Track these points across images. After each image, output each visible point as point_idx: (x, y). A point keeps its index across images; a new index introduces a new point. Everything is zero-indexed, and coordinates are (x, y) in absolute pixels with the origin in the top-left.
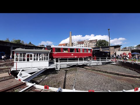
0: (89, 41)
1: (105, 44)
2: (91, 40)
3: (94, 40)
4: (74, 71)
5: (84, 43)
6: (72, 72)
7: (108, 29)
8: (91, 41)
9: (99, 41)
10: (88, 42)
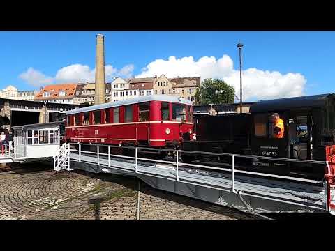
0: (172, 80)
1: (223, 96)
2: (181, 77)
3: (190, 79)
4: (127, 199)
5: (156, 86)
6: (118, 204)
7: (239, 45)
8: (179, 81)
9: (206, 83)
10: (170, 85)
